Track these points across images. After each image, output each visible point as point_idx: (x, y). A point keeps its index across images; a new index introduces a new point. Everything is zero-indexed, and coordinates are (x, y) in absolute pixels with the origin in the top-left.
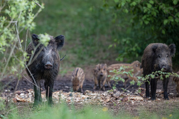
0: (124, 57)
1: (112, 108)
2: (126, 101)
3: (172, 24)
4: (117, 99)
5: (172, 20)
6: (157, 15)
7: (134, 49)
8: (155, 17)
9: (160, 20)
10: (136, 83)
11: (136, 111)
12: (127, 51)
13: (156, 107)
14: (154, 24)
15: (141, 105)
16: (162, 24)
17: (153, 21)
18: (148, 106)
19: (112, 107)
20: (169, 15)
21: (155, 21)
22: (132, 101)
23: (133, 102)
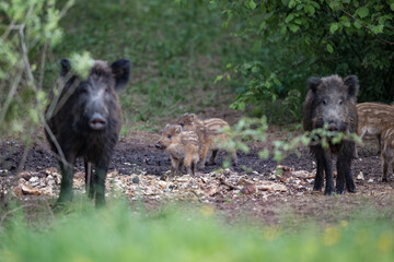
0: (246, 101)
1: (222, 209)
2: (250, 193)
3: (348, 32)
4: (231, 189)
5: (348, 25)
6: (316, 14)
7: (268, 85)
8: (311, 18)
9: (321, 25)
10: (272, 156)
11: (273, 213)
12: (253, 90)
13: (314, 205)
14: (310, 32)
15: (283, 202)
16: (326, 32)
17: (307, 27)
18: (297, 204)
19: (222, 205)
20: (342, 14)
21: (311, 27)
22: (264, 193)
23: (265, 196)
